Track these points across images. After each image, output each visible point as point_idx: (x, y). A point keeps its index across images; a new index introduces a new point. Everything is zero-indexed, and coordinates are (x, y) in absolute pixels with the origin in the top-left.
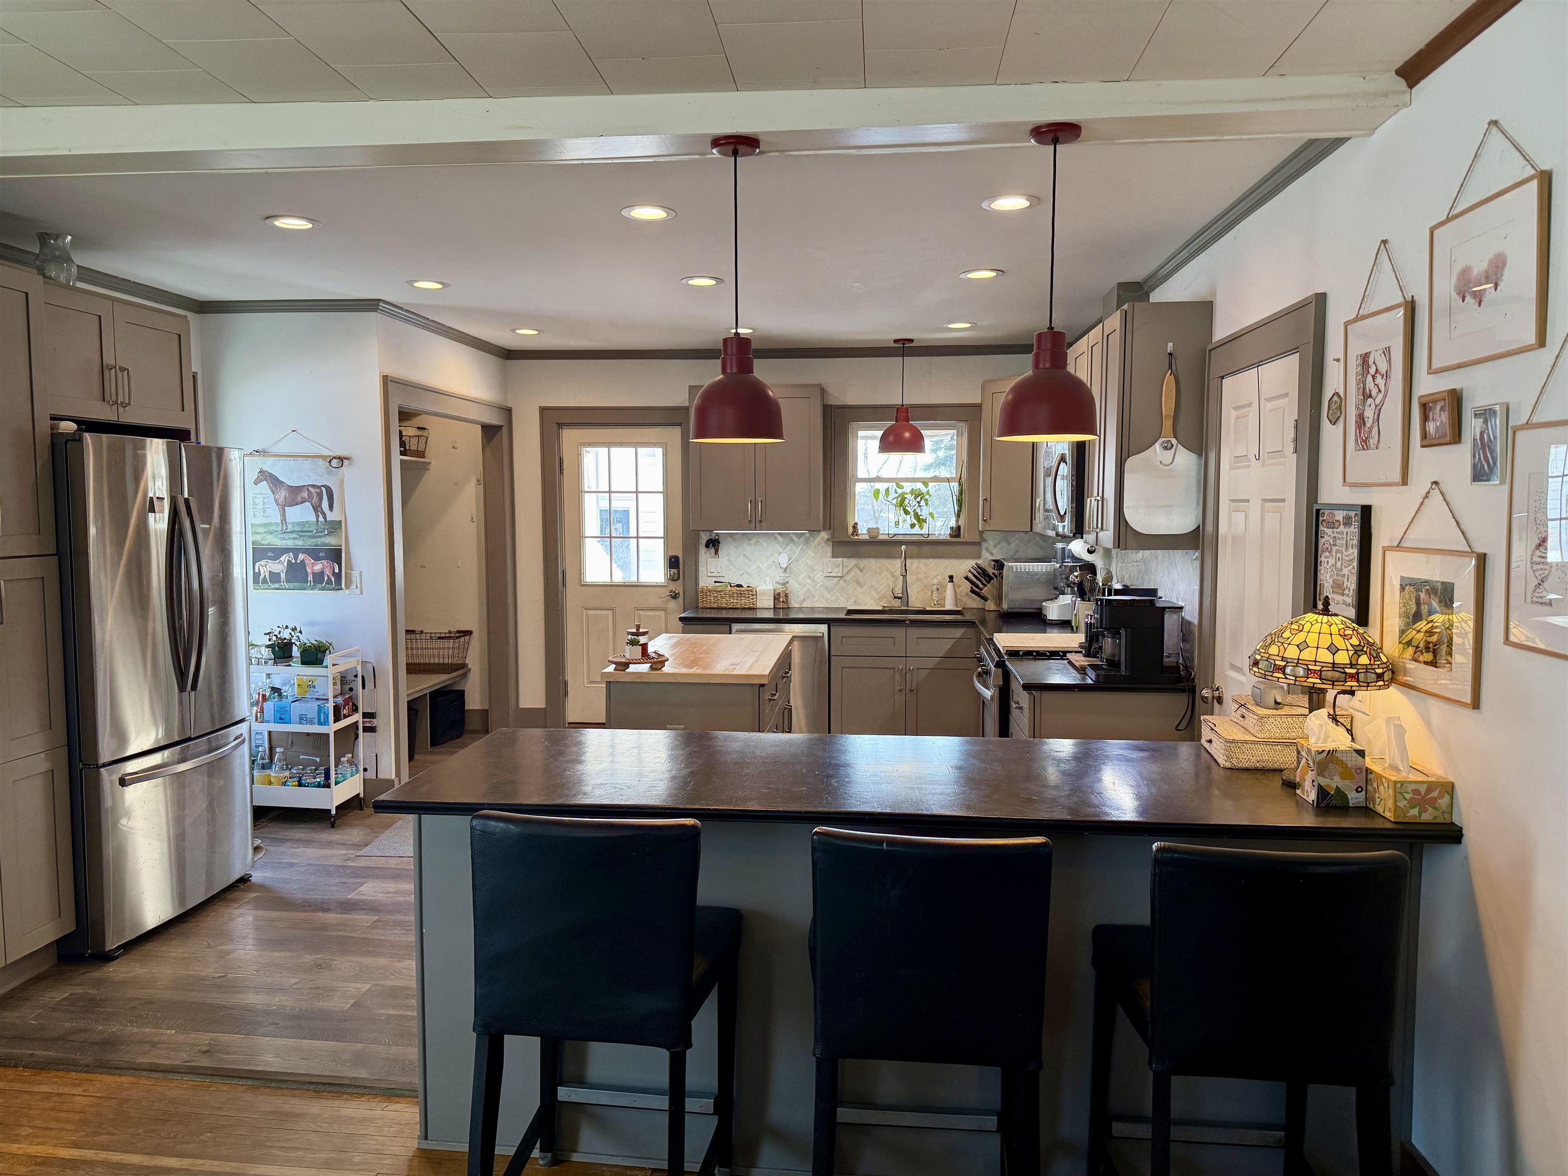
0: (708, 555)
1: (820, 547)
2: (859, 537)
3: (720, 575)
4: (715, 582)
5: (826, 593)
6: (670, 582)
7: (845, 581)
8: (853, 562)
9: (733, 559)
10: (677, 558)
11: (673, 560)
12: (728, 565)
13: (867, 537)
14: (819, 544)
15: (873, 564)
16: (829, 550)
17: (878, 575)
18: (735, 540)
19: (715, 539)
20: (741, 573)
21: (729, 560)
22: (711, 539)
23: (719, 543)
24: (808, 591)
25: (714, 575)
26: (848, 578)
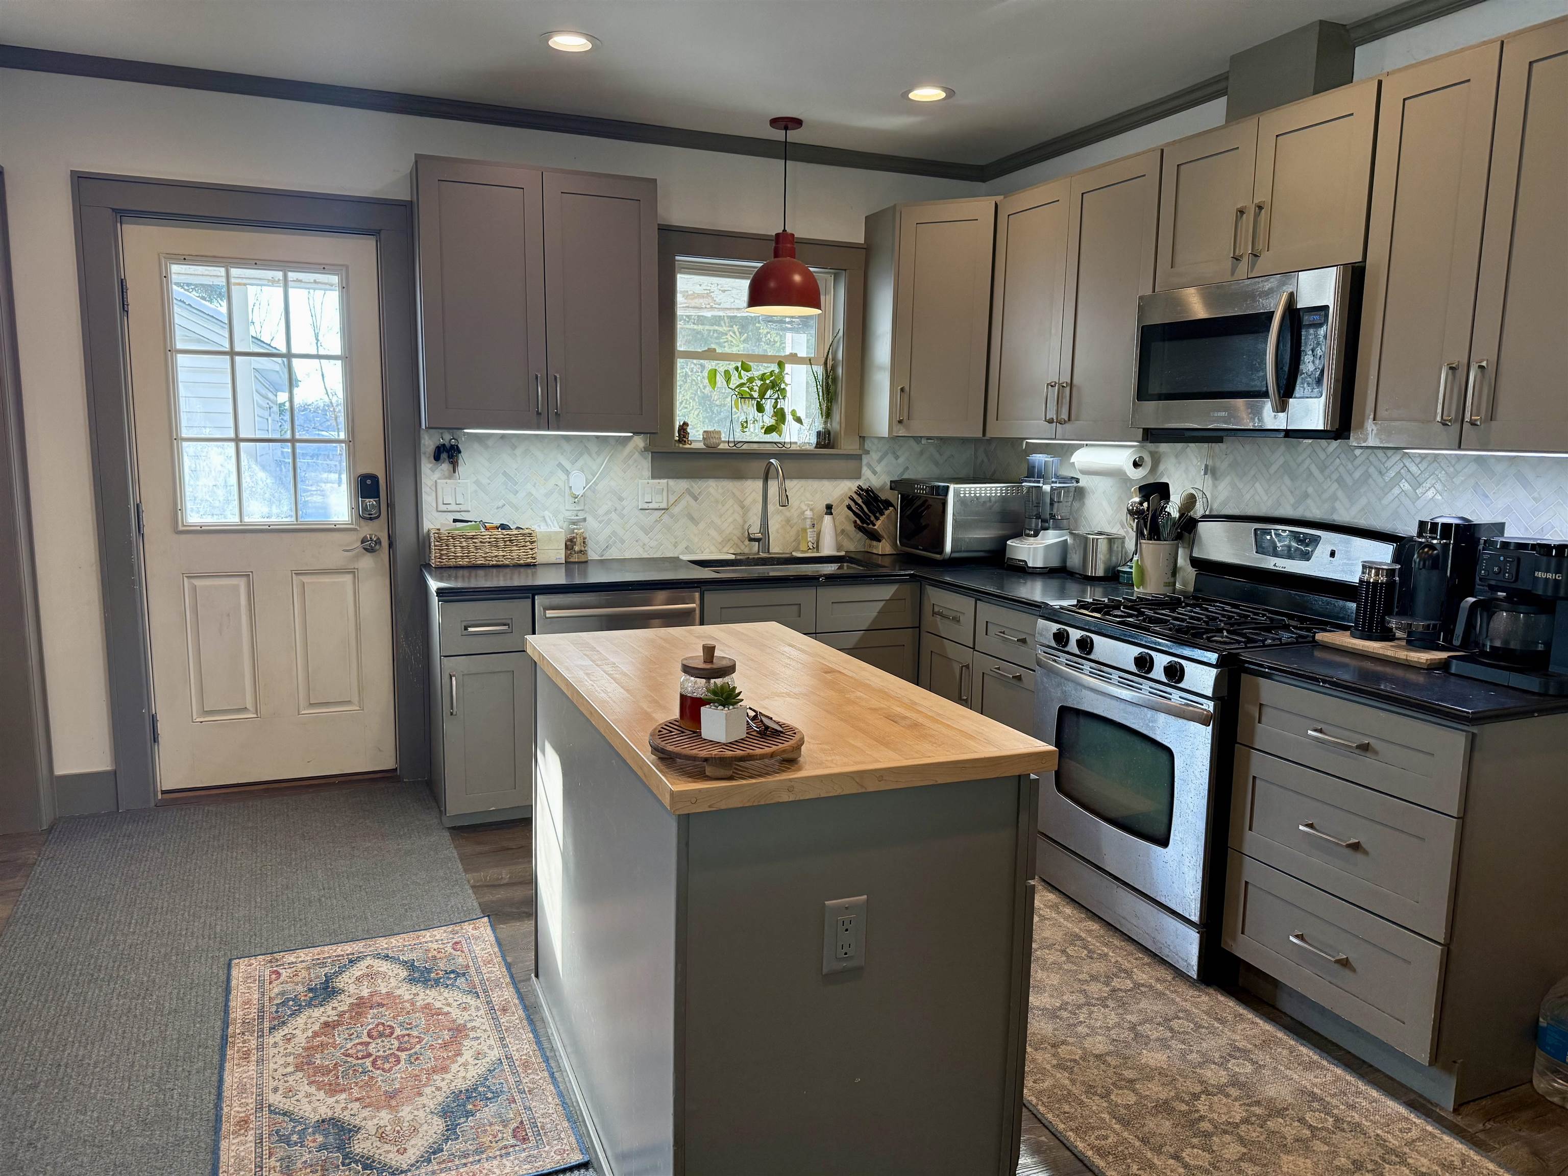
0: (437, 475)
1: (630, 462)
2: (692, 446)
3: (463, 508)
4: (455, 521)
5: (641, 535)
6: (362, 522)
7: (672, 516)
8: (681, 485)
9: (485, 481)
10: (374, 478)
11: (369, 482)
12: (476, 491)
13: (701, 445)
14: (630, 456)
15: (713, 488)
16: (646, 465)
17: (720, 506)
18: (487, 447)
19: (452, 446)
20: (500, 504)
21: (477, 483)
22: (444, 445)
23: (460, 452)
24: (614, 533)
25: (450, 508)
26: (676, 510)
